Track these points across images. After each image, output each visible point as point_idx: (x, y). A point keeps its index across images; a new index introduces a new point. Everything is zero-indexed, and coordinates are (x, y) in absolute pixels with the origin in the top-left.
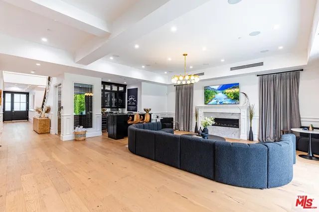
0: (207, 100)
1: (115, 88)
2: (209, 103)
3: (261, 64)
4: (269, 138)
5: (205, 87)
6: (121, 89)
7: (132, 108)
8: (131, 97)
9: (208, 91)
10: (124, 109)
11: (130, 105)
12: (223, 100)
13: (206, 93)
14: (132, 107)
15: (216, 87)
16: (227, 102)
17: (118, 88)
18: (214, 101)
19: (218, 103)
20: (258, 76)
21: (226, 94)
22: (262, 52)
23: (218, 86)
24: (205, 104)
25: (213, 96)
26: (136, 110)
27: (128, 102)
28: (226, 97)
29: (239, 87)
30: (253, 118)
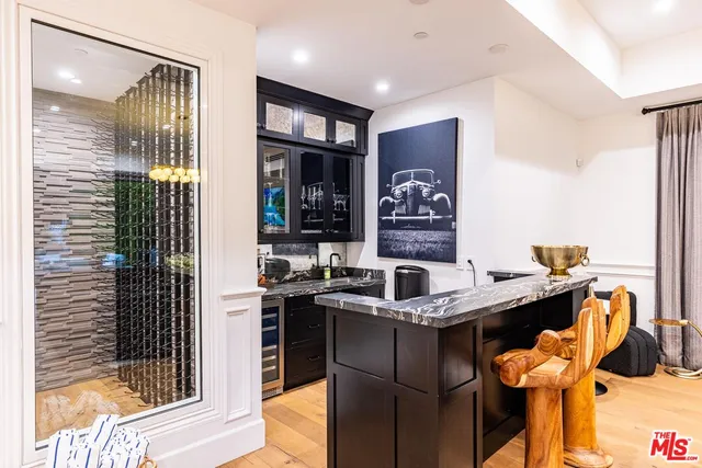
1: (314, 128)
6: (345, 134)
7: (411, 239)
8: (402, 179)
10: (353, 246)
11: (399, 225)
14: (420, 235)
17: (331, 130)
26: (448, 255)
27: (385, 209)
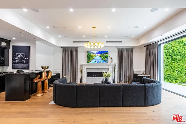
0: (89, 60)
2: (91, 62)
3: (121, 42)
4: (122, 81)
5: (87, 51)
6: (4, 44)
7: (20, 66)
8: (18, 55)
9: (89, 54)
11: (18, 63)
12: (99, 61)
13: (88, 55)
15: (95, 52)
16: (101, 62)
18: (93, 61)
19: (96, 62)
20: (117, 48)
21: (101, 57)
22: (126, 36)
23: (96, 52)
24: (87, 63)
25: (93, 58)
26: (28, 68)
28: (101, 59)
29: (108, 53)
30: (115, 71)
